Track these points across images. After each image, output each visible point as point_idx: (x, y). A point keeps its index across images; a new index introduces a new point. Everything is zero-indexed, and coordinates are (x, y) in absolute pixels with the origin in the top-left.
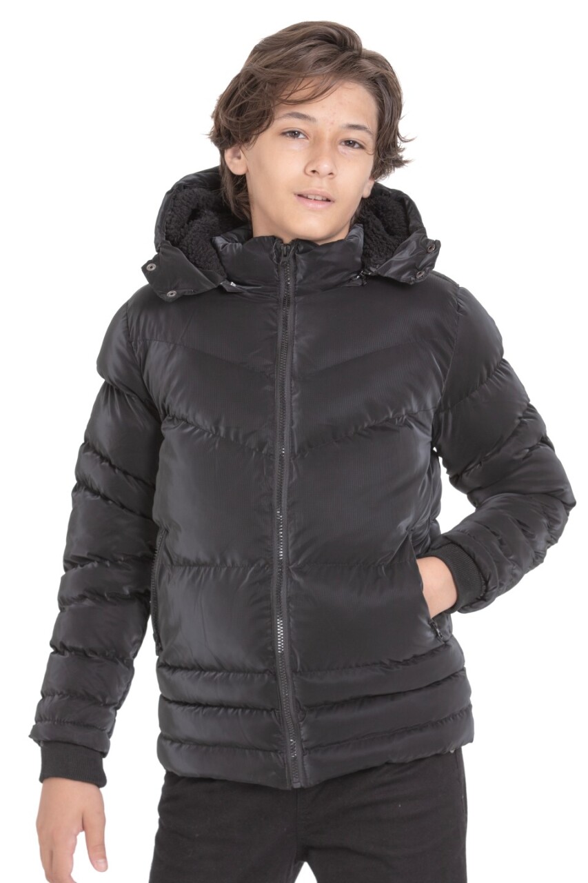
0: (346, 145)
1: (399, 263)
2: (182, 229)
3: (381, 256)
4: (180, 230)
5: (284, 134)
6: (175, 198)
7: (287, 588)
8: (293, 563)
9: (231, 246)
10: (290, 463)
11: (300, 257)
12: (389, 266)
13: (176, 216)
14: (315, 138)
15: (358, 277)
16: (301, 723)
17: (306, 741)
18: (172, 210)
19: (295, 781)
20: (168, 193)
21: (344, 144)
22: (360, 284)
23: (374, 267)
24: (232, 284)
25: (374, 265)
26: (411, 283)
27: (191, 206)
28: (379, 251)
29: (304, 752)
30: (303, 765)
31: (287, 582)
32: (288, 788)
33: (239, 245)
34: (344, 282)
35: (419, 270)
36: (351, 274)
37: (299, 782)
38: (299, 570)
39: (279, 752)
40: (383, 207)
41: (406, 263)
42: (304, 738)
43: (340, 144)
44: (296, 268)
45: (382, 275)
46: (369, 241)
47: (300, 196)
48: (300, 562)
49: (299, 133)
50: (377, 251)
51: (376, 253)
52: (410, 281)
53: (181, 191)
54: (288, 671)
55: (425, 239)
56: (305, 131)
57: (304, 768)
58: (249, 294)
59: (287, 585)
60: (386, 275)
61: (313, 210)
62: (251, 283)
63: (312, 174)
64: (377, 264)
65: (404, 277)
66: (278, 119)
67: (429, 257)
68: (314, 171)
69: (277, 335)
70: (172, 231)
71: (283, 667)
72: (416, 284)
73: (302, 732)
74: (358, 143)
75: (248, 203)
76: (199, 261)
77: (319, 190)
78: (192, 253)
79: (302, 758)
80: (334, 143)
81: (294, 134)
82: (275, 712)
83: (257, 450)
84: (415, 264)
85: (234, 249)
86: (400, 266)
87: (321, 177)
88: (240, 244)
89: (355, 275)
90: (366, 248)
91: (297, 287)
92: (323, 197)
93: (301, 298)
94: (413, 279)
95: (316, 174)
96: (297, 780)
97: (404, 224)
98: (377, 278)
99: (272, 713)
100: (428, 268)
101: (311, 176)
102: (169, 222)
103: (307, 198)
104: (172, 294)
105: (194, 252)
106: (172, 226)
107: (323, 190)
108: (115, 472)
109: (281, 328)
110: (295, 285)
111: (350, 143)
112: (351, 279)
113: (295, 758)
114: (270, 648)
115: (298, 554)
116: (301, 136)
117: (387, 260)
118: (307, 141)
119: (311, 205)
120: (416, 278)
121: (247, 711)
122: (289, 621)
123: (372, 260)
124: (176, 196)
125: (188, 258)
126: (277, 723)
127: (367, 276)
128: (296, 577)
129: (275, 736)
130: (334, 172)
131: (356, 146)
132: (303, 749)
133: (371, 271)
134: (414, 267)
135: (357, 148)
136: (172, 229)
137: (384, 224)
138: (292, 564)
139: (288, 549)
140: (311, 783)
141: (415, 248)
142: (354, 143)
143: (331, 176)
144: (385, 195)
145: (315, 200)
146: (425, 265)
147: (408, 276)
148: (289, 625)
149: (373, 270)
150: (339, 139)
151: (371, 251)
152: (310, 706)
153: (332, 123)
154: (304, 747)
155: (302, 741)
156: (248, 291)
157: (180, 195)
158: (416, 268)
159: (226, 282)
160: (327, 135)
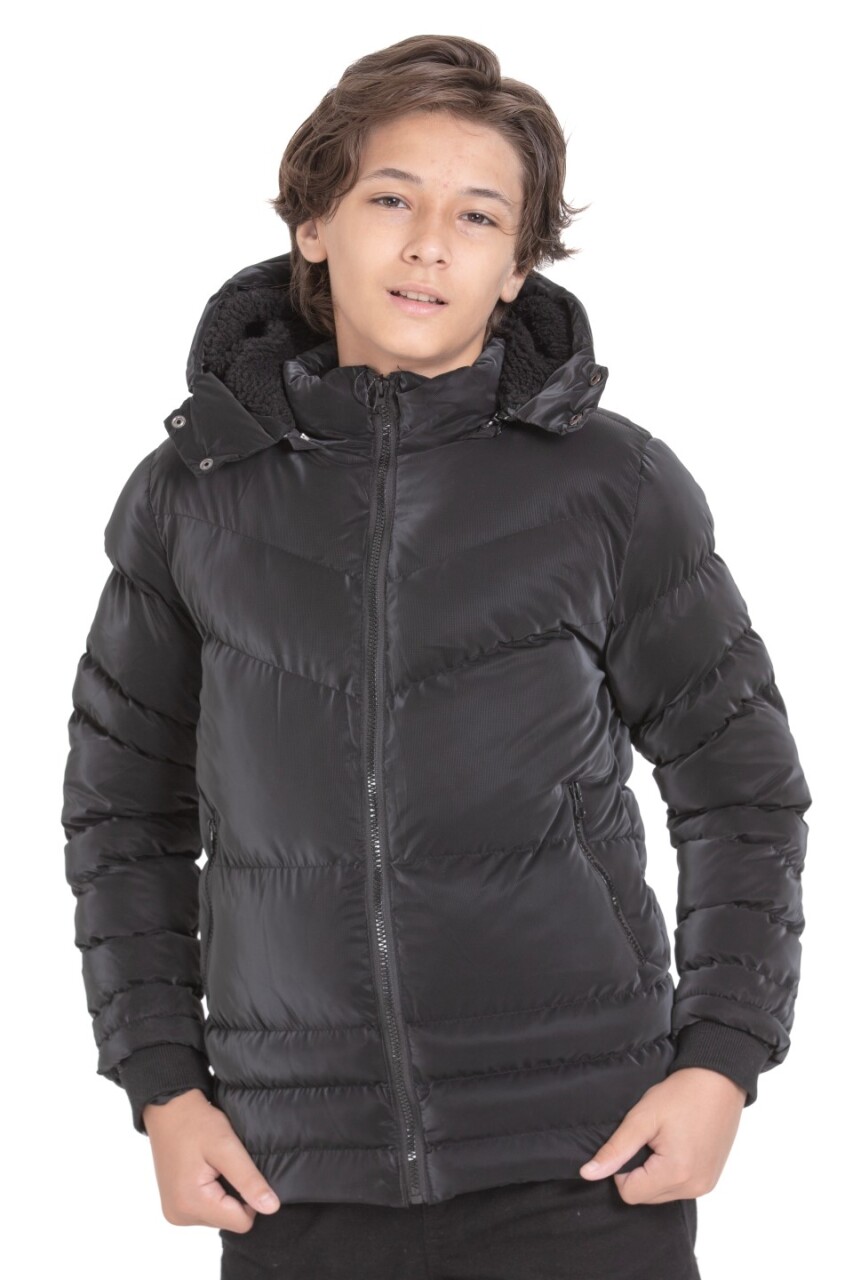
0: (470, 220)
1: (547, 401)
2: (227, 354)
3: (523, 392)
4: (223, 355)
5: (375, 201)
6: (221, 307)
7: (390, 897)
8: (397, 857)
9: (305, 379)
10: (385, 706)
11: (403, 397)
12: (533, 407)
13: (219, 335)
14: (420, 209)
15: (491, 423)
16: (423, 1103)
17: (430, 1131)
18: (216, 325)
19: (413, 1193)
20: (212, 299)
21: (466, 218)
22: (493, 435)
23: (513, 408)
24: (304, 436)
25: (515, 405)
26: (564, 433)
27: (244, 319)
28: (520, 384)
29: (427, 1148)
30: (426, 1168)
31: (390, 886)
32: (404, 1204)
33: (316, 379)
34: (471, 431)
35: (574, 414)
36: (481, 418)
37: (420, 1194)
38: (405, 868)
39: (390, 1148)
40: (536, 315)
41: (556, 402)
42: (427, 1126)
43: (460, 218)
44: (399, 414)
45: (522, 420)
46: (508, 368)
47: (395, 293)
48: (406, 857)
49: (398, 200)
50: (517, 383)
51: (516, 387)
52: (561, 431)
53: (232, 294)
54: (400, 1023)
55: (590, 363)
56: (405, 198)
57: (427, 1174)
58: (329, 453)
59: (390, 891)
60: (528, 421)
61: (413, 317)
62: (329, 435)
63: (410, 260)
64: (517, 404)
65: (554, 424)
66: (364, 179)
67: (591, 393)
68: (415, 257)
69: (368, 515)
70: (214, 358)
71: (393, 1018)
72: (569, 435)
73: (424, 1118)
74: (487, 218)
75: (331, 310)
76: (253, 402)
77: (422, 285)
78: (242, 391)
79: (425, 1157)
80: (447, 215)
81: (391, 201)
82: (381, 1088)
83: (338, 688)
84: (568, 404)
85: (308, 383)
86: (549, 407)
87: (426, 266)
88: (318, 378)
89: (486, 421)
90: (503, 379)
91: (402, 441)
92: (431, 296)
93: (406, 457)
94: (565, 426)
95: (418, 261)
96: (417, 1191)
97: (565, 340)
98: (516, 425)
99: (377, 1088)
100: (587, 410)
101: (410, 264)
102: (208, 343)
103: (405, 297)
104: (207, 464)
105: (245, 389)
106: (213, 351)
107: (429, 286)
108: (128, 705)
109: (374, 505)
110: (398, 439)
111: (475, 218)
112: (480, 427)
113: (415, 1161)
114: (368, 988)
115: (402, 842)
116: (401, 205)
117: (533, 396)
118: (408, 212)
119: (411, 308)
120: (569, 424)
121: (337, 1090)
122: (397, 946)
123: (509, 398)
124: (223, 303)
125: (236, 397)
126: (388, 1106)
127: (503, 422)
128: (401, 878)
129: (383, 1123)
130: (445, 259)
131: (485, 221)
132: (425, 1144)
133: (508, 414)
134: (566, 409)
135: (486, 224)
136: (212, 355)
137: (537, 340)
138: (395, 859)
139: (387, 837)
140: (438, 1195)
141: (573, 377)
142: (482, 217)
143: (440, 266)
144: (541, 294)
145: (418, 300)
146: (583, 407)
147: (560, 420)
148: (397, 951)
149: (511, 412)
150: (457, 211)
151: (509, 385)
152: (437, 1078)
153: (445, 186)
154: (427, 1140)
155: (424, 1131)
156: (328, 447)
157: (230, 302)
158: (571, 410)
159: (295, 432)
160: (439, 204)
